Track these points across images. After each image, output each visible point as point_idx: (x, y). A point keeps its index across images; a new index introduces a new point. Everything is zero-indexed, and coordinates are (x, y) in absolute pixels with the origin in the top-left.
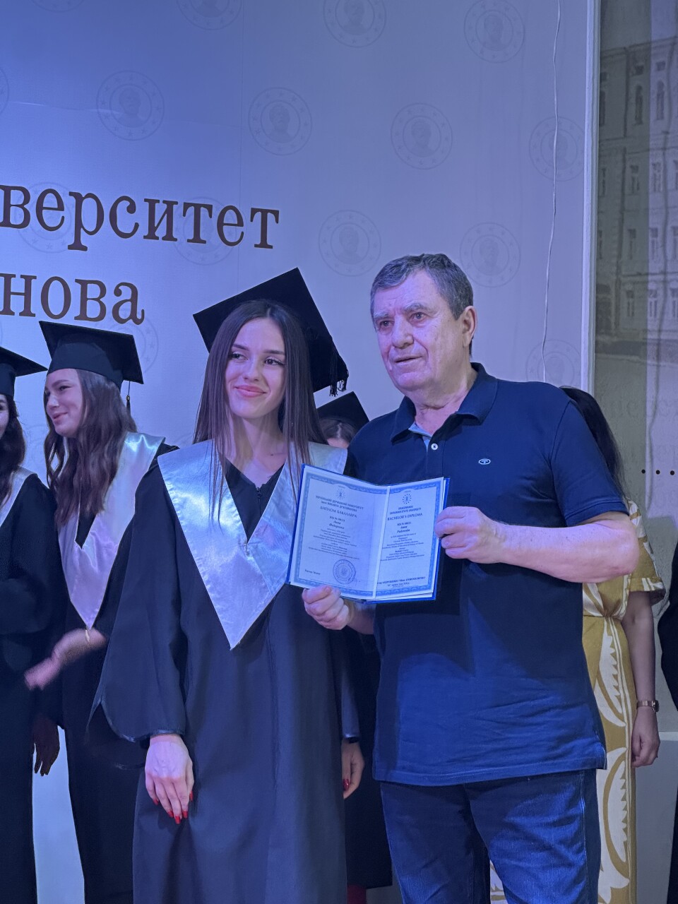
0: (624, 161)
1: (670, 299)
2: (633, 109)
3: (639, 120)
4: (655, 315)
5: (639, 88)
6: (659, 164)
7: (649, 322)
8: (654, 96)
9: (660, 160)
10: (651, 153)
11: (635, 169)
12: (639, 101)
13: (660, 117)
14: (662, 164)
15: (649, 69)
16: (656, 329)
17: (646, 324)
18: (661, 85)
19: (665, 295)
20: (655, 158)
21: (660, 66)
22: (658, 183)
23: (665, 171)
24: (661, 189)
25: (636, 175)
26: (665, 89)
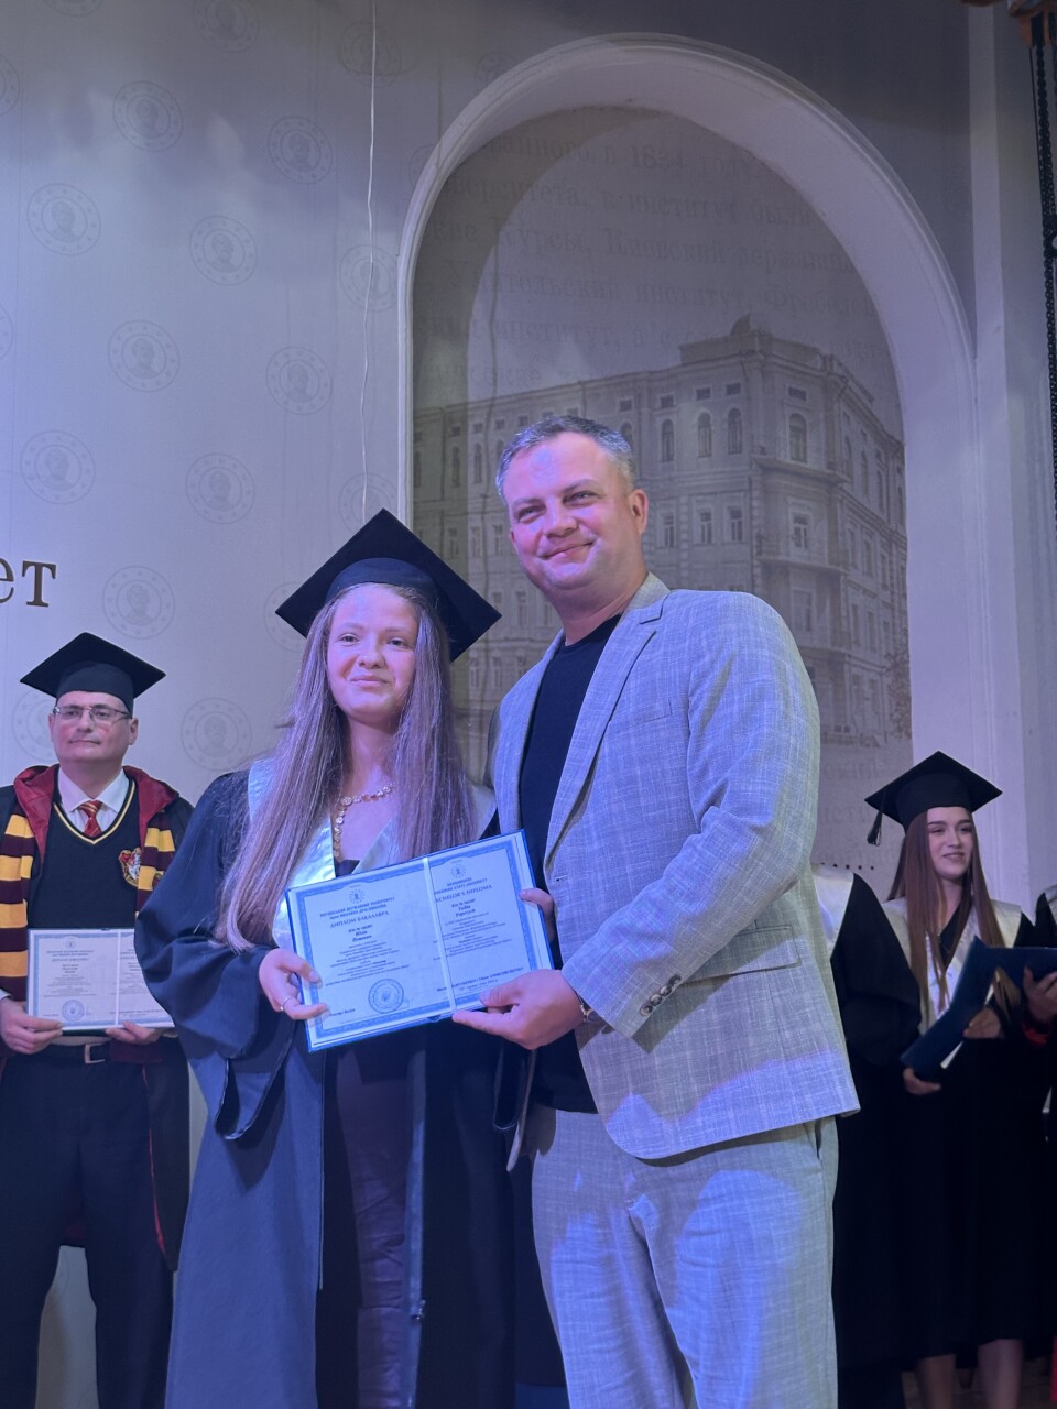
0: (442, 524)
1: (493, 668)
2: (450, 471)
3: (457, 483)
4: (477, 685)
5: (456, 451)
6: (478, 528)
7: (471, 693)
8: (471, 458)
9: (479, 524)
10: (469, 516)
11: (453, 532)
12: (457, 463)
13: (478, 480)
14: (481, 530)
15: (466, 431)
16: (478, 698)
17: (468, 694)
18: (478, 447)
19: (487, 664)
20: (475, 521)
21: (478, 428)
22: (477, 547)
23: (485, 537)
24: (481, 553)
25: (455, 539)
26: (483, 451)
